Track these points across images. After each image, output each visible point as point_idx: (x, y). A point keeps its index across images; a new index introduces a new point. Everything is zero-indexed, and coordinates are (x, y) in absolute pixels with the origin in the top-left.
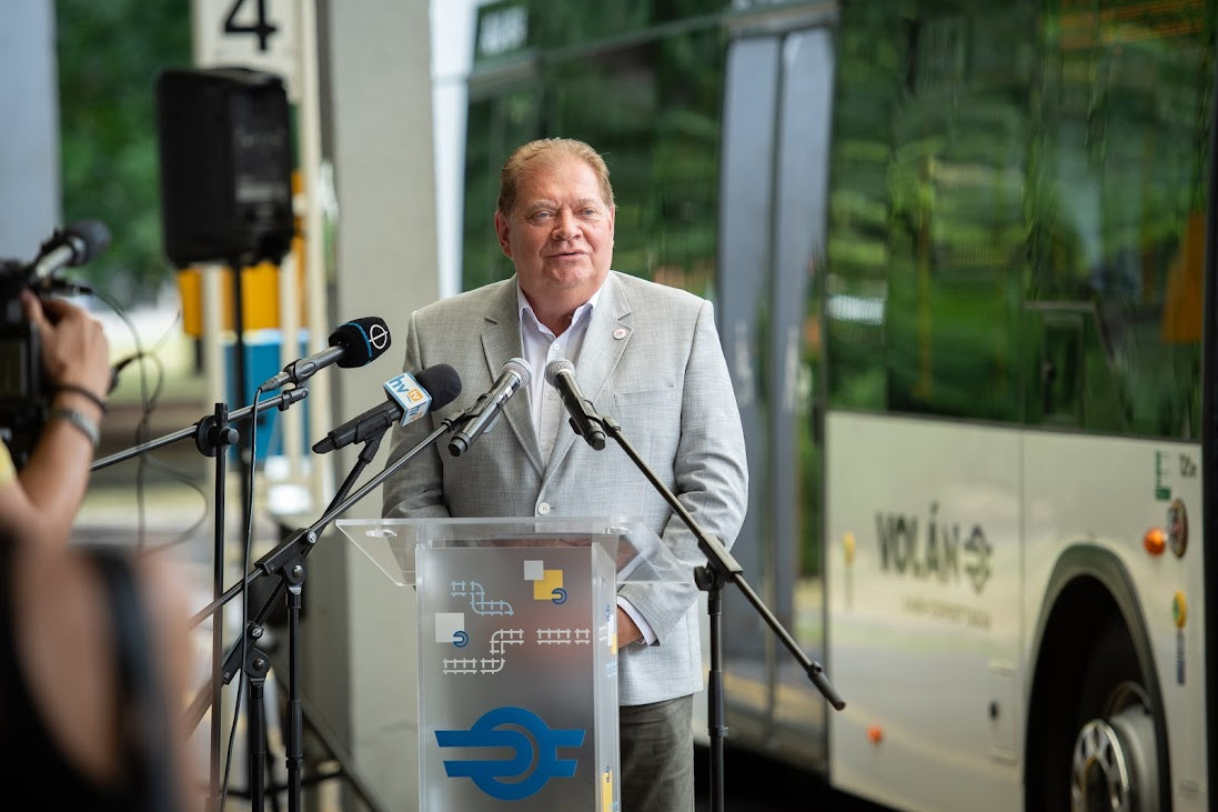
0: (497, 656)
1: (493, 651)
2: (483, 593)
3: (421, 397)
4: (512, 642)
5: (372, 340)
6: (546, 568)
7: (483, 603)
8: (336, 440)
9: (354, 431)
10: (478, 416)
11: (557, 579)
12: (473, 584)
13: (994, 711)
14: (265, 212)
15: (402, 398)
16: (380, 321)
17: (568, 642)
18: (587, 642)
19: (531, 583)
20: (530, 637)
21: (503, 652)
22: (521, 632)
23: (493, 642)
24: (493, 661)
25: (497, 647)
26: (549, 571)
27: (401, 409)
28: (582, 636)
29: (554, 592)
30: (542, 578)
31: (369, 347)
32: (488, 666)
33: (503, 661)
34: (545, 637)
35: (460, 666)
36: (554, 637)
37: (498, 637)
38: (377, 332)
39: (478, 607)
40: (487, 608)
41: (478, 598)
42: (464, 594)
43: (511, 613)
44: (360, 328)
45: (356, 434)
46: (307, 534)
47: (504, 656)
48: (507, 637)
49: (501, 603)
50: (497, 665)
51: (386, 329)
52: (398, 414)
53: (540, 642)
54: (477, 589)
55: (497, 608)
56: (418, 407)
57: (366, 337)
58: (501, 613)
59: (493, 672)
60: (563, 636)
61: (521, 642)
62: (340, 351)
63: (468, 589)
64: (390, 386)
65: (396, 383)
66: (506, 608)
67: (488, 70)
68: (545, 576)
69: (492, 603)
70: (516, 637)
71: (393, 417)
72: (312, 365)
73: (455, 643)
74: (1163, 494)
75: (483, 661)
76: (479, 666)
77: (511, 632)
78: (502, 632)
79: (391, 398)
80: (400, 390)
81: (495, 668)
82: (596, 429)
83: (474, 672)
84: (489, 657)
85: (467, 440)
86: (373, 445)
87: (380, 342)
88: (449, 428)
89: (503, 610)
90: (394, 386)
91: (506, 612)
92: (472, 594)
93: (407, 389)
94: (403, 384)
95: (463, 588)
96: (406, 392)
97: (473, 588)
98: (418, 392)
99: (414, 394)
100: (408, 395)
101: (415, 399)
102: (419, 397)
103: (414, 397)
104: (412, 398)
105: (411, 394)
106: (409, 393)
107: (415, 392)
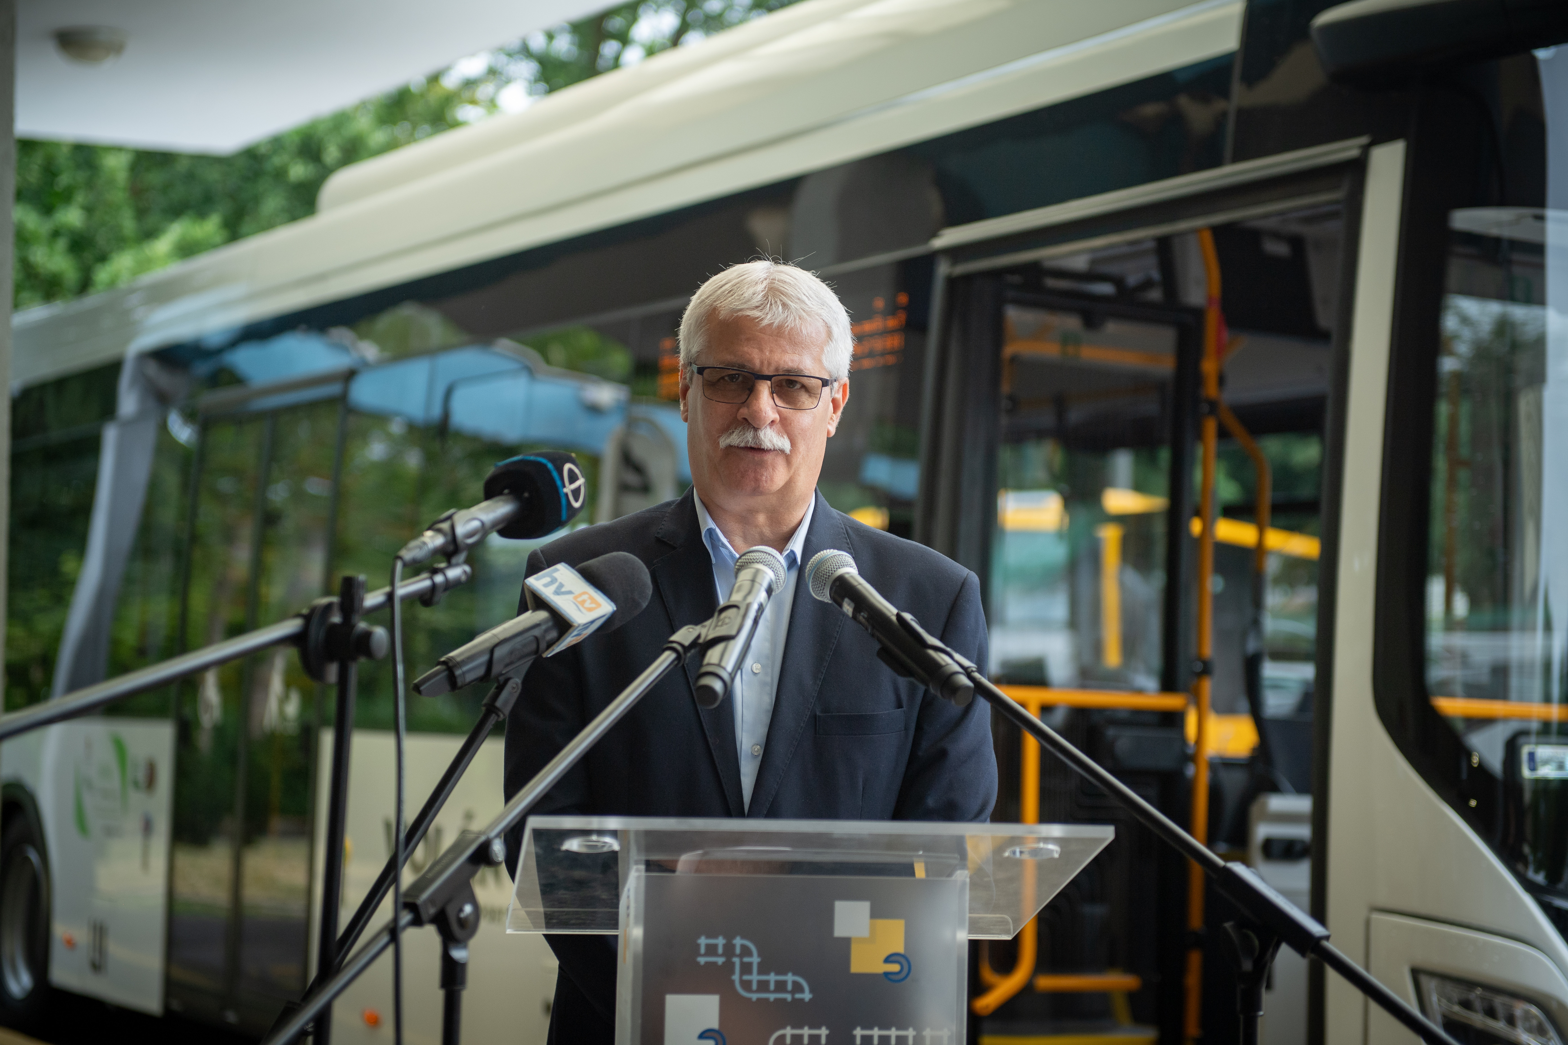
2: (755, 960)
3: (599, 605)
5: (567, 490)
6: (875, 914)
7: (755, 977)
8: (457, 674)
9: (485, 658)
10: (733, 638)
11: (893, 936)
12: (738, 942)
15: (565, 605)
19: (847, 941)
22: (824, 1032)
26: (880, 922)
28: (938, 1042)
29: (887, 960)
30: (867, 934)
34: (866, 1041)
36: (884, 1041)
39: (746, 985)
40: (763, 986)
41: (746, 968)
42: (720, 960)
43: (807, 996)
44: (550, 466)
45: (490, 663)
46: (488, 844)
49: (790, 978)
54: (746, 951)
55: (781, 987)
58: (789, 997)
60: (901, 1042)
62: (512, 507)
63: (729, 950)
65: (549, 579)
66: (797, 987)
68: (873, 930)
69: (772, 978)
70: (814, 1041)
71: (548, 638)
72: (478, 523)
77: (806, 1032)
78: (789, 1031)
80: (557, 593)
85: (725, 676)
87: (578, 493)
88: (679, 657)
89: (793, 992)
90: (546, 585)
91: (798, 996)
92: (736, 960)
93: (570, 592)
94: (561, 583)
95: (720, 950)
96: (570, 597)
97: (738, 951)
98: (591, 598)
99: (584, 601)
100: (575, 601)
101: (590, 610)
102: (593, 606)
103: (587, 605)
104: (583, 606)
105: (580, 599)
106: (575, 598)
107: (585, 597)
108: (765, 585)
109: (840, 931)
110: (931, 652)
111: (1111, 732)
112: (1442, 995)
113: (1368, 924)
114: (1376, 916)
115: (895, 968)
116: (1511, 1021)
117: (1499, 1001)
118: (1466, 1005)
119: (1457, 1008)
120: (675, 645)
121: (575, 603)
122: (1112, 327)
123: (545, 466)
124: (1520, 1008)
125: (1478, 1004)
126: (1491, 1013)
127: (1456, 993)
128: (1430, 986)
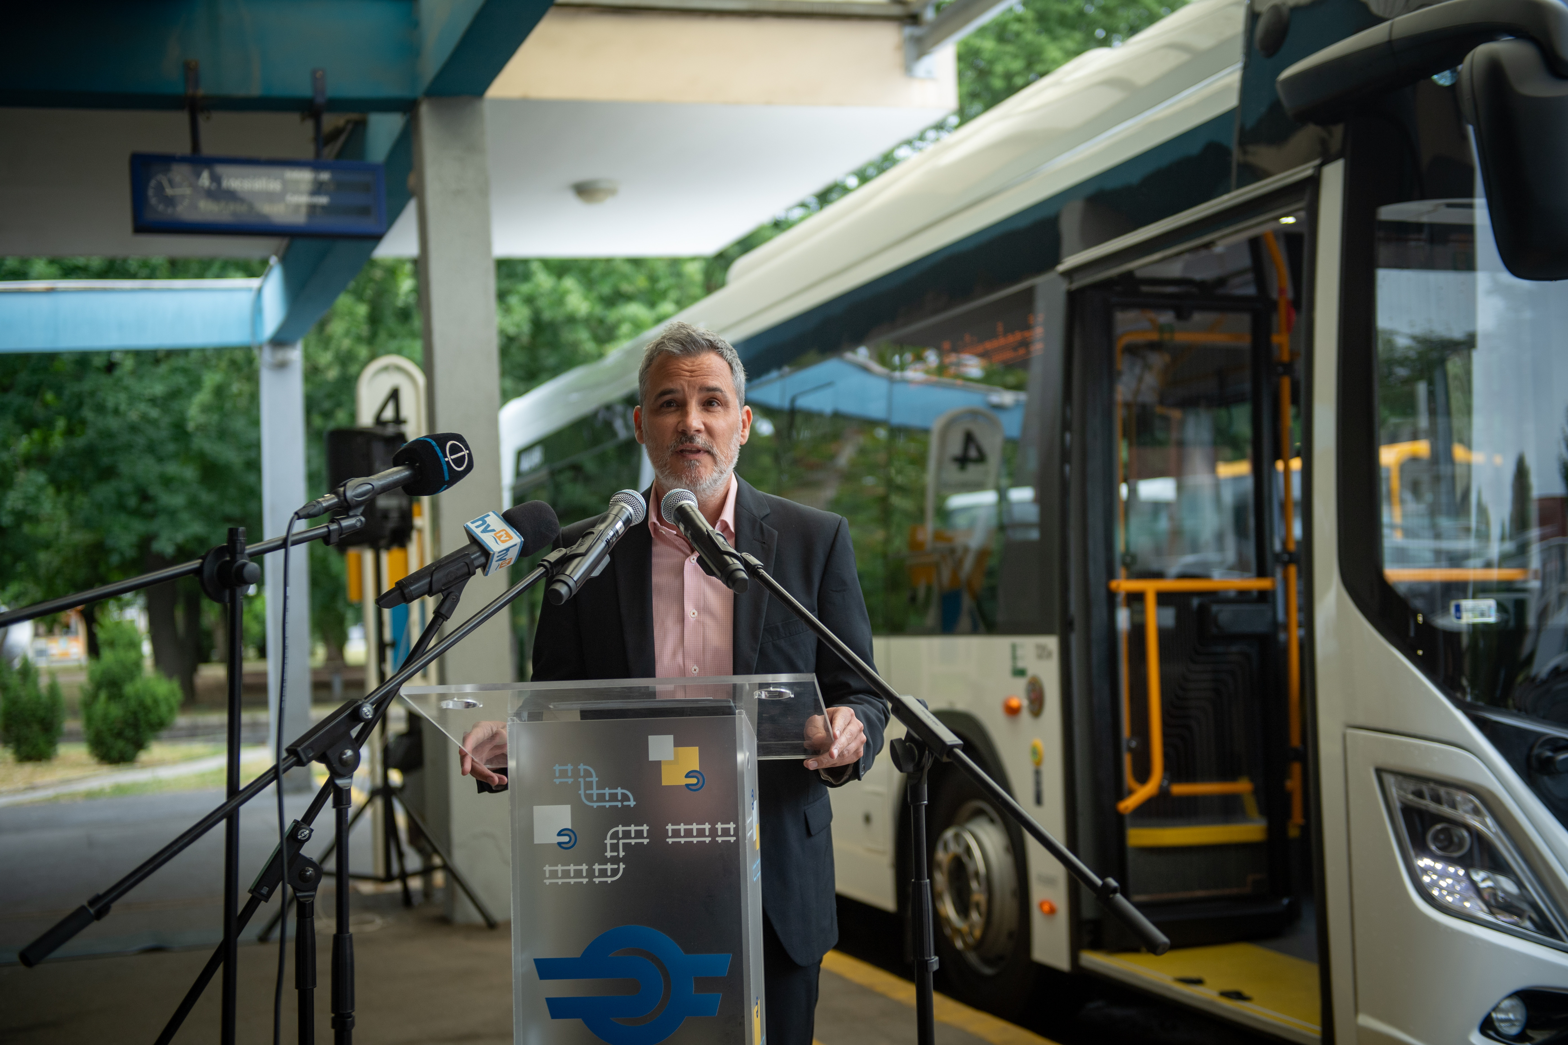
0: (615, 860)
1: (609, 854)
2: (595, 779)
3: (511, 538)
4: (633, 842)
5: (449, 458)
6: (677, 744)
7: (595, 792)
8: (406, 591)
9: (427, 580)
10: (583, 555)
11: (691, 758)
12: (582, 767)
13: (867, 819)
14: (394, 515)
15: (488, 540)
16: (459, 438)
17: (708, 840)
18: (732, 839)
19: (658, 764)
20: (658, 834)
21: (622, 854)
22: (645, 828)
23: (608, 842)
24: (609, 867)
25: (615, 847)
26: (680, 749)
27: (486, 553)
28: (726, 832)
29: (687, 776)
30: (672, 758)
31: (445, 467)
32: (603, 873)
33: (622, 866)
34: (676, 833)
35: (566, 874)
36: (689, 833)
37: (615, 836)
38: (454, 450)
39: (589, 797)
40: (601, 797)
41: (589, 786)
42: (570, 781)
43: (632, 803)
44: (434, 443)
45: (431, 583)
46: (360, 707)
47: (623, 860)
48: (627, 835)
49: (619, 791)
50: (615, 872)
51: (467, 448)
52: (482, 560)
53: (670, 841)
54: (588, 773)
55: (613, 797)
56: (507, 550)
57: (440, 454)
58: (619, 804)
59: (609, 880)
60: (701, 833)
61: (646, 841)
62: (407, 473)
63: (576, 773)
64: (472, 527)
65: (480, 522)
66: (625, 798)
67: (525, 480)
68: (676, 755)
69: (607, 791)
70: (639, 834)
71: (477, 563)
72: (370, 487)
73: (559, 844)
74: (1019, 673)
75: (597, 867)
76: (591, 873)
77: (633, 828)
78: (620, 828)
79: (474, 541)
80: (484, 531)
81: (612, 876)
82: (734, 567)
83: (585, 881)
84: (605, 861)
85: (571, 583)
86: (452, 596)
87: (459, 462)
88: (547, 571)
89: (622, 801)
90: (477, 527)
91: (625, 803)
92: (581, 780)
93: (493, 530)
94: (488, 524)
95: (570, 774)
96: (492, 534)
97: (582, 774)
98: (507, 533)
99: (502, 536)
100: (494, 536)
101: (503, 542)
102: (508, 538)
103: (502, 539)
104: (500, 540)
105: (498, 535)
106: (495, 534)
107: (502, 533)
108: (624, 518)
109: (652, 757)
110: (727, 557)
111: (1215, 608)
112: (1400, 788)
113: (1344, 737)
114: (1350, 731)
115: (694, 781)
116: (1453, 805)
117: (1442, 791)
118: (1419, 794)
119: (1411, 797)
120: (545, 563)
121: (494, 538)
122: (1198, 317)
123: (430, 443)
124: (1459, 796)
125: (1427, 793)
126: (1437, 800)
127: (1411, 786)
128: (1389, 779)
